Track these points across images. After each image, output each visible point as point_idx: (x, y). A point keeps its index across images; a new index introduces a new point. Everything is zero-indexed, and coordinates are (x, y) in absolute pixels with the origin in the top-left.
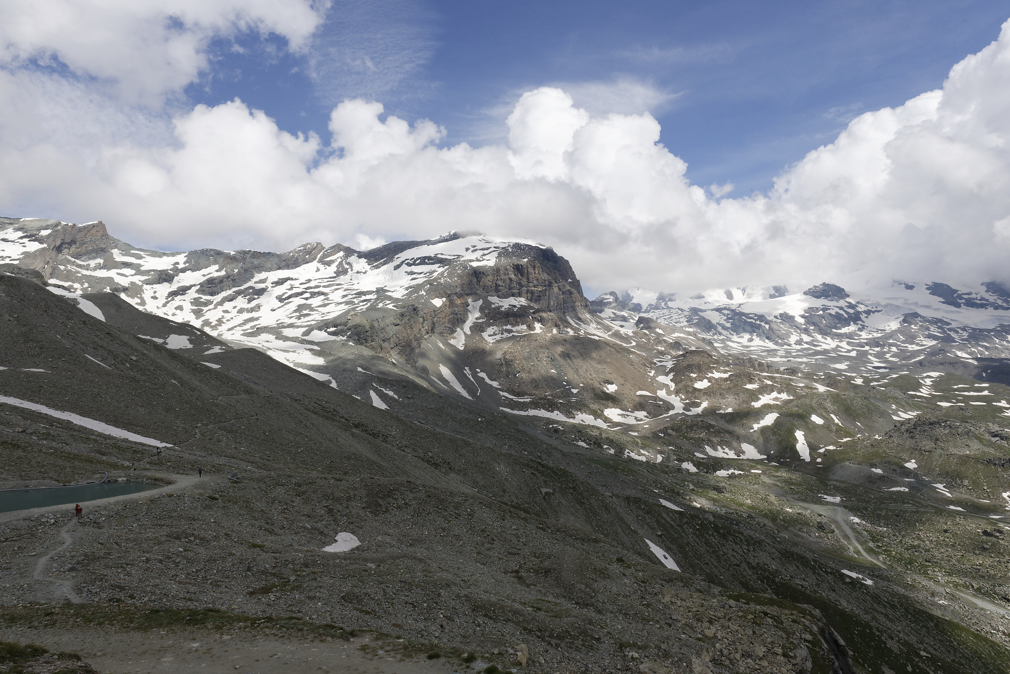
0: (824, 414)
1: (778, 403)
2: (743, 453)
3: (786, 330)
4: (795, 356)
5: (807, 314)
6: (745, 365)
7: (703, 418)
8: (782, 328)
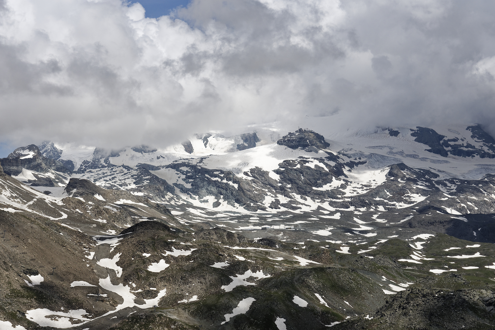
0: (308, 294)
1: (253, 284)
3: (259, 190)
4: (271, 222)
5: (282, 169)
6: (212, 237)
7: (161, 312)
8: (254, 188)
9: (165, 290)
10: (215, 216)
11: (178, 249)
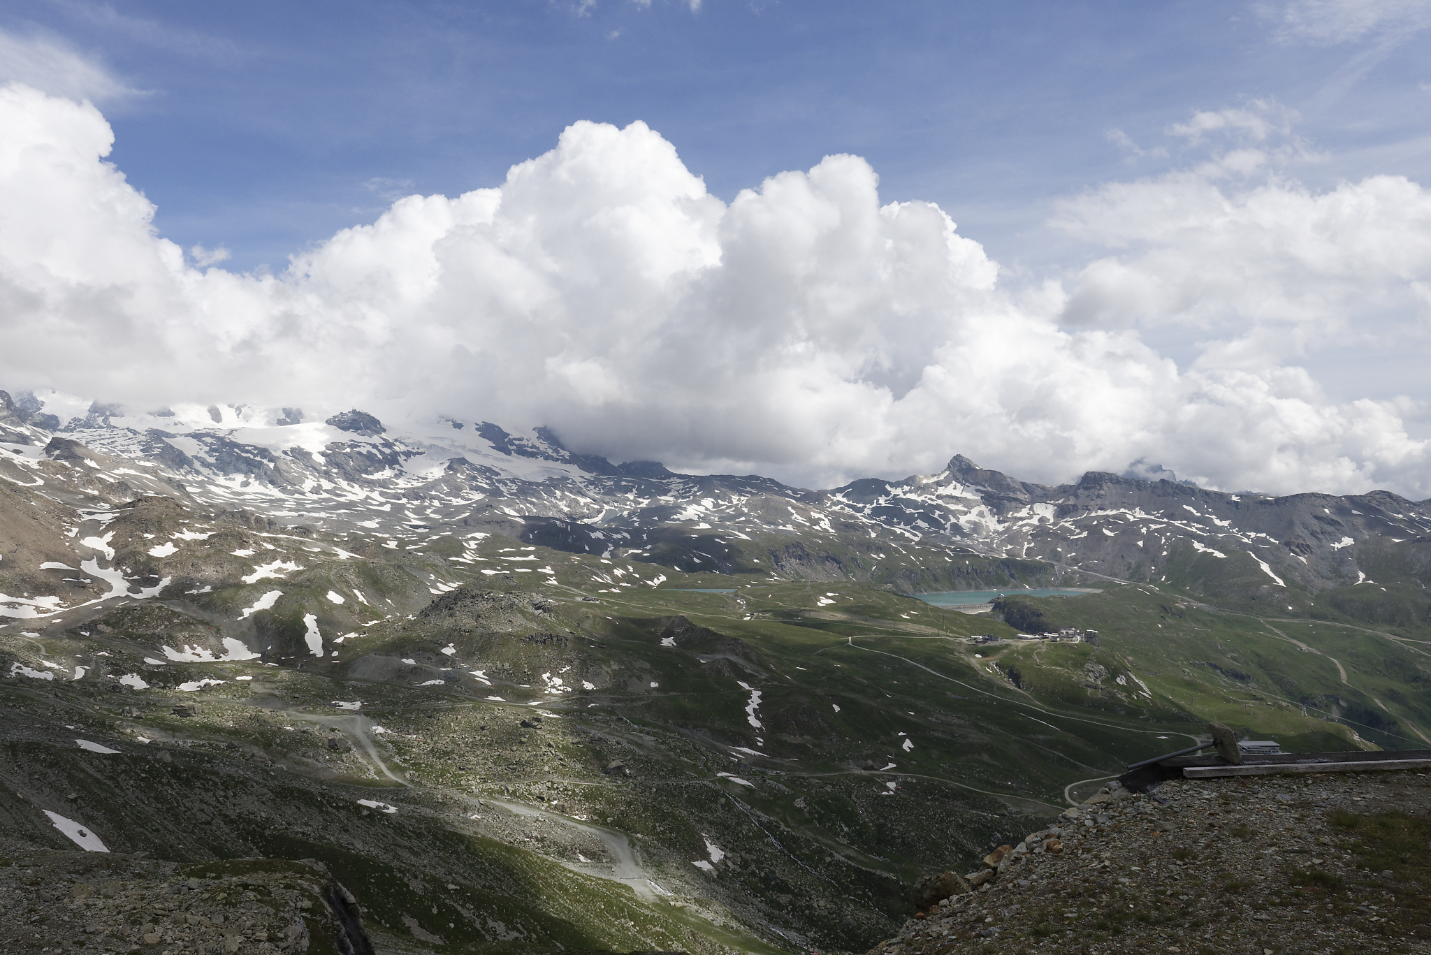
0: (345, 590)
1: (282, 576)
2: (225, 652)
3: (299, 472)
4: (310, 509)
5: (329, 452)
6: (236, 520)
7: (162, 603)
8: (293, 469)
9: (170, 578)
11: (192, 531)
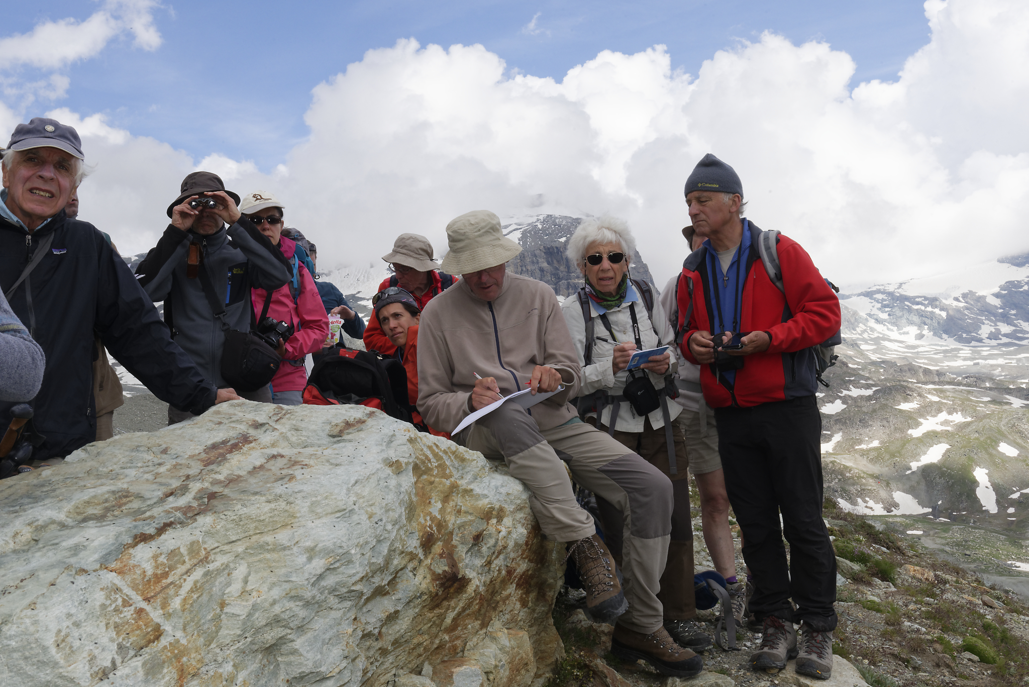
0: (1019, 441)
1: (949, 428)
2: (896, 505)
3: (974, 318)
4: (986, 356)
5: (1004, 292)
6: (904, 374)
7: (834, 458)
8: (967, 315)
9: (841, 434)
10: (916, 350)
11: (858, 388)
